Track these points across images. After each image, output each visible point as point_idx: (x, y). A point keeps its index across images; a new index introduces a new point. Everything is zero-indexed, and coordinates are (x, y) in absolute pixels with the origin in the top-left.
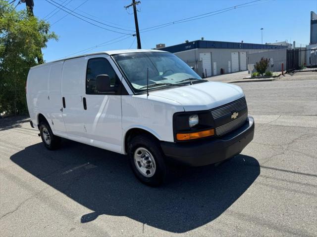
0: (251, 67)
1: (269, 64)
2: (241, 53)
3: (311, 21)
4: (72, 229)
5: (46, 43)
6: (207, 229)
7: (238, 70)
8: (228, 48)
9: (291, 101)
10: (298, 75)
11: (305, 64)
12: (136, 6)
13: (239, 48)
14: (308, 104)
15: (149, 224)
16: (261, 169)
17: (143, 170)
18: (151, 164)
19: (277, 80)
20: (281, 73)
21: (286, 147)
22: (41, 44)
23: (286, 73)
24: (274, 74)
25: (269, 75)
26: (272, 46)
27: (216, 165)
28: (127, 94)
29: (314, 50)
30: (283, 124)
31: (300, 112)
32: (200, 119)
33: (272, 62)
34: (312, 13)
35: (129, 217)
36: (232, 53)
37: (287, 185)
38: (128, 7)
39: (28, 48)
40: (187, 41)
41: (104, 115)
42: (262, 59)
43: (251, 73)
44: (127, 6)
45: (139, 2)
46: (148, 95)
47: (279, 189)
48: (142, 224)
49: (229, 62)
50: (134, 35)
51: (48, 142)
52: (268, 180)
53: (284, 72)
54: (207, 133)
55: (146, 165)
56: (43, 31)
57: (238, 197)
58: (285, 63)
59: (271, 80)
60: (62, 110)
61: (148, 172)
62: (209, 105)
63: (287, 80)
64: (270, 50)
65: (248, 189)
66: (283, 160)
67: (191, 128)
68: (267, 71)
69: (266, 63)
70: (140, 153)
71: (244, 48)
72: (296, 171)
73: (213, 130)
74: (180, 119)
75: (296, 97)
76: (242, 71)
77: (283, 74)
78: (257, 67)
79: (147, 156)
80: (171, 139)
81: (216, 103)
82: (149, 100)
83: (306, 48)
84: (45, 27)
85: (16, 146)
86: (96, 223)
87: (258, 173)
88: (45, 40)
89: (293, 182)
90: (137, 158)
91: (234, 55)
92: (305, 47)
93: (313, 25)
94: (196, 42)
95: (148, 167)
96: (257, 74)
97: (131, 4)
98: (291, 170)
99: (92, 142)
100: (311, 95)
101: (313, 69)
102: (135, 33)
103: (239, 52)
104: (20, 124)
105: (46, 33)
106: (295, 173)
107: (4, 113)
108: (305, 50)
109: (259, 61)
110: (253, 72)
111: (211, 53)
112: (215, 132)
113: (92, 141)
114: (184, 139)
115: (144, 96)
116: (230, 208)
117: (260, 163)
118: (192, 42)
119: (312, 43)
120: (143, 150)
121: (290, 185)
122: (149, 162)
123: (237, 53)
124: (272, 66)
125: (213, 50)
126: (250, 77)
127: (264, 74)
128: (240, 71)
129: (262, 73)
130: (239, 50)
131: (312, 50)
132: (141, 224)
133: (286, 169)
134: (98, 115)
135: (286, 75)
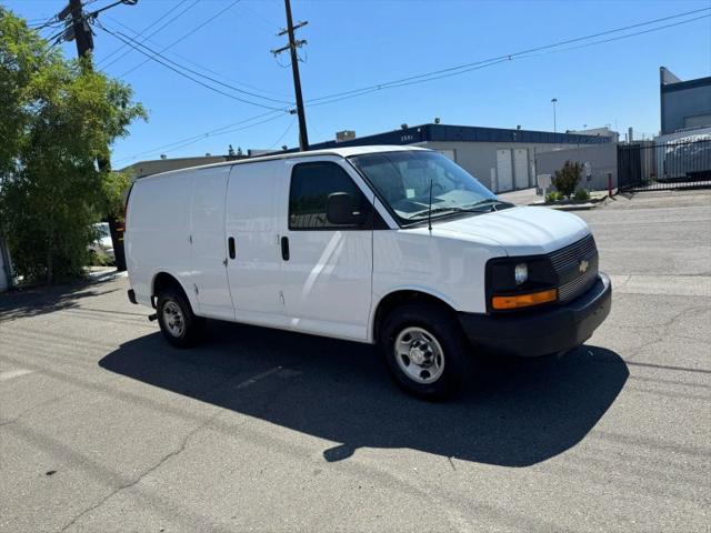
0: (545, 181)
1: (582, 174)
2: (516, 152)
3: (662, 85)
4: (317, 472)
5: (126, 127)
6: (567, 459)
7: (511, 187)
8: (489, 140)
9: (644, 249)
10: (641, 199)
11: (652, 175)
12: (297, 49)
13: (513, 141)
14: (680, 254)
15: (458, 457)
16: (630, 367)
17: (413, 372)
18: (432, 358)
19: (601, 208)
20: (606, 193)
21: (661, 331)
22: (117, 129)
23: (617, 193)
24: (594, 195)
25: (583, 198)
26: (580, 136)
27: (560, 355)
28: (386, 227)
29: (673, 146)
30: (641, 291)
31: (667, 268)
32: (529, 272)
33: (587, 171)
34: (663, 70)
35: (414, 447)
36: (499, 153)
37: (685, 390)
38: (279, 51)
39: (89, 137)
40: (404, 127)
41: (330, 269)
42: (567, 165)
43: (544, 192)
44: (276, 49)
45: (304, 42)
46: (430, 229)
47: (673, 396)
48: (446, 458)
49: (493, 170)
50: (292, 112)
51: (175, 332)
52: (649, 383)
53: (614, 191)
54: (544, 296)
55: (424, 359)
56: (118, 104)
57: (604, 413)
58: (614, 172)
59: (588, 208)
60: (226, 263)
61: (425, 374)
62: (547, 245)
63: (622, 207)
64: (581, 146)
65: (617, 398)
66: (665, 352)
67: (519, 286)
68: (577, 189)
69: (577, 173)
70: (406, 338)
71: (522, 141)
72: (694, 368)
73: (554, 292)
74: (499, 270)
75: (651, 240)
76: (519, 189)
77: (611, 196)
78: (558, 180)
79: (422, 343)
80: (479, 307)
81: (555, 243)
82: (435, 237)
83: (653, 142)
84: (119, 95)
85: (94, 342)
86: (359, 460)
87: (626, 374)
88: (124, 121)
89: (694, 385)
90: (401, 348)
91: (503, 155)
92: (651, 139)
93: (667, 95)
94: (422, 127)
95: (427, 363)
96: (557, 195)
97: (285, 46)
98: (685, 366)
99: (296, 324)
100: (682, 235)
101: (671, 185)
102: (295, 107)
103: (512, 150)
104: (74, 301)
105: (124, 106)
106: (692, 370)
107: (21, 278)
108: (653, 145)
109: (560, 167)
110: (548, 191)
111: (455, 151)
112: (557, 295)
113: (295, 321)
114: (505, 306)
115: (424, 230)
116: (596, 427)
117: (623, 357)
118: (416, 128)
119: (664, 131)
120: (415, 332)
121: (690, 390)
122: (428, 355)
123: (509, 152)
124: (589, 178)
125: (459, 145)
126: (543, 201)
127: (572, 196)
128: (515, 189)
129: (568, 194)
130: (512, 145)
131: (668, 146)
132: (444, 459)
133: (674, 365)
134: (317, 269)
135: (617, 197)
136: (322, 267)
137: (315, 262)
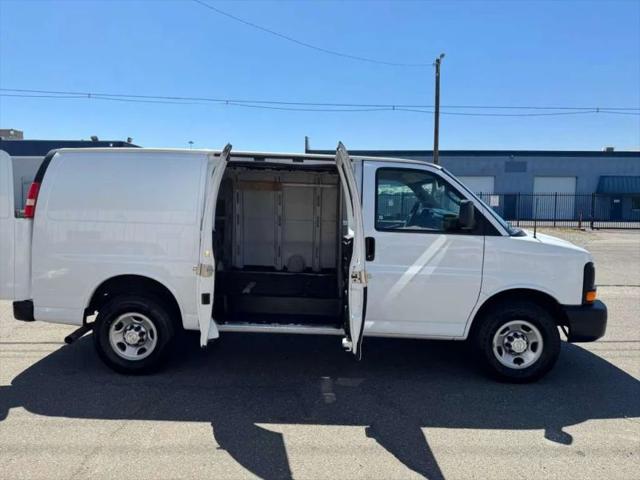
28: (497, 233)
46: (535, 237)
51: (129, 354)
90: (498, 340)
136: (420, 267)
137: (411, 262)
